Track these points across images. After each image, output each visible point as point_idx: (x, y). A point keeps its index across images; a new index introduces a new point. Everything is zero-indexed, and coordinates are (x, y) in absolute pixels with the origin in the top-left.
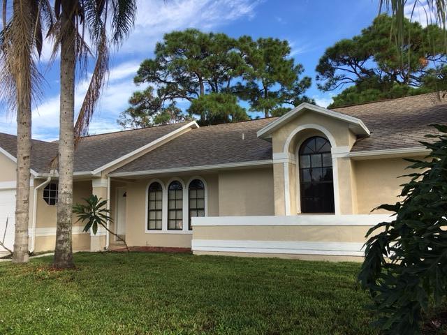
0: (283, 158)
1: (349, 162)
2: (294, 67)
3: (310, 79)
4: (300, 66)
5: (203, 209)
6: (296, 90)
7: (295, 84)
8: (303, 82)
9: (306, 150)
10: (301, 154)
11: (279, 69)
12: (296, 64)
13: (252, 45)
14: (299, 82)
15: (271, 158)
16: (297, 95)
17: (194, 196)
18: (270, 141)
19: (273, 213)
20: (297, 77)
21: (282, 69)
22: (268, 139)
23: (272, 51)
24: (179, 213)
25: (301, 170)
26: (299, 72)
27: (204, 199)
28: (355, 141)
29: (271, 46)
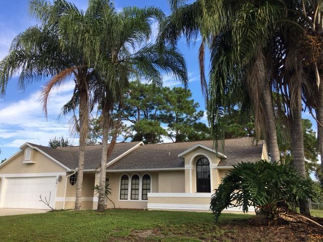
0: (189, 167)
1: (217, 170)
2: (194, 104)
3: (203, 112)
4: (198, 104)
5: (150, 189)
6: (195, 118)
7: (194, 114)
8: (199, 113)
9: (200, 163)
10: (197, 165)
11: (185, 107)
12: (195, 102)
13: (170, 92)
14: (197, 113)
15: (184, 167)
16: (195, 121)
17: (145, 182)
18: (184, 158)
19: (184, 192)
20: (196, 110)
21: (187, 107)
22: (183, 158)
23: (181, 96)
24: (137, 191)
25: (197, 173)
26: (197, 107)
27: (150, 184)
28: (220, 161)
29: (181, 93)
